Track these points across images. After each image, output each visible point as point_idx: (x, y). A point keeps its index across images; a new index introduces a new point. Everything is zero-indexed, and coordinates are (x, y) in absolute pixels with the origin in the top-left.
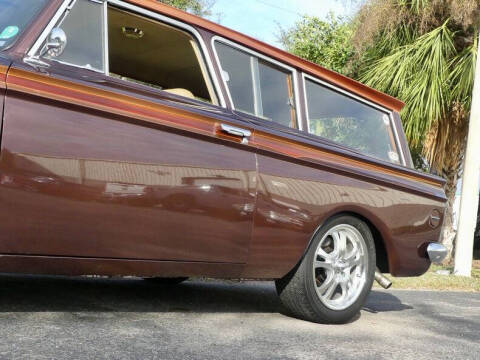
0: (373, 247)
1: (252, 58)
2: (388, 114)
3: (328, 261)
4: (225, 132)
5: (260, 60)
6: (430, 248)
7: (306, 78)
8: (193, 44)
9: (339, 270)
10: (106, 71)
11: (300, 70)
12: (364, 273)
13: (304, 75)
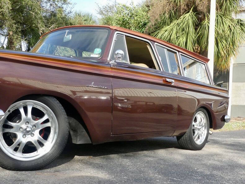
1: (165, 49)
2: (204, 64)
3: (195, 126)
4: (167, 81)
5: (167, 49)
6: (225, 118)
7: (181, 55)
8: (148, 47)
9: (199, 129)
10: (129, 62)
11: (179, 51)
12: (206, 129)
13: (180, 53)
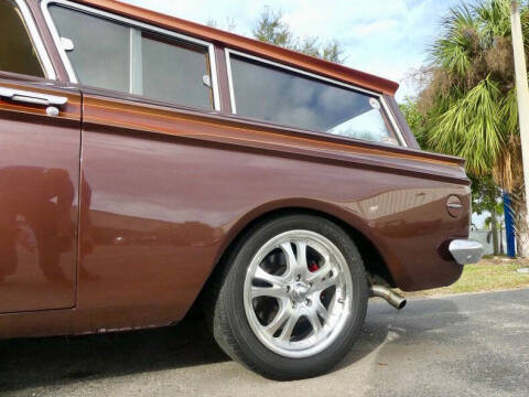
0: (356, 257)
